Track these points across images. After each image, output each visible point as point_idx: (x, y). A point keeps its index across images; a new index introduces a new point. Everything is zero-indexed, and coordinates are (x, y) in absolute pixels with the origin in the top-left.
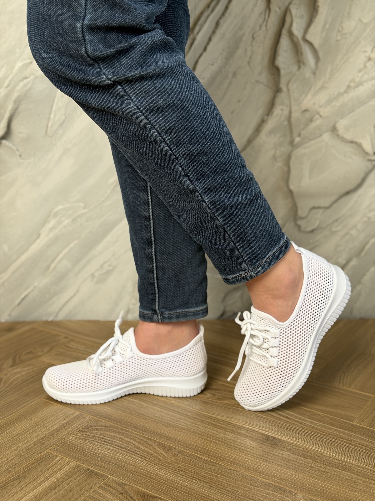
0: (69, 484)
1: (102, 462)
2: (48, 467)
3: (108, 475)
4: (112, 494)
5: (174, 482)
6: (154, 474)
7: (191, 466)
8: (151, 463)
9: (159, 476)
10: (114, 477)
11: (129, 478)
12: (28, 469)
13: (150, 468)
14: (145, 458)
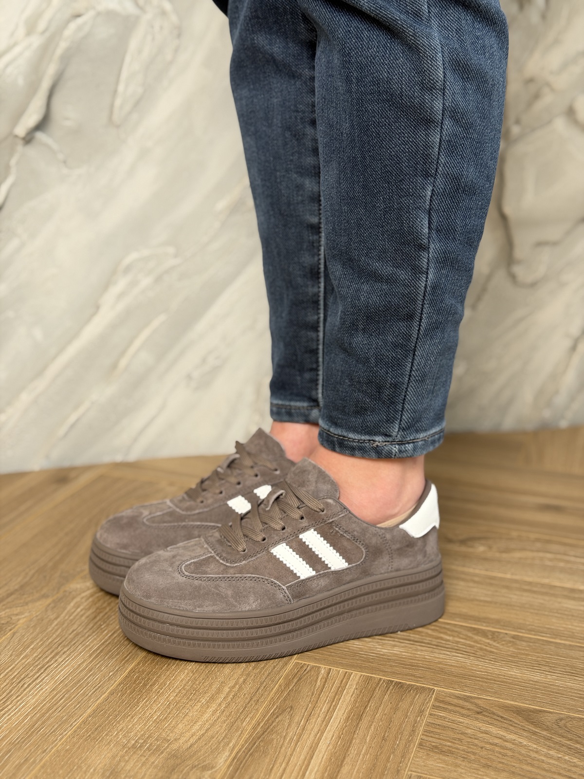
0: (377, 709)
1: (403, 668)
2: (317, 686)
3: (430, 687)
4: (463, 715)
5: (548, 684)
6: (504, 676)
7: (552, 657)
8: (484, 659)
9: (514, 678)
10: (443, 688)
11: (469, 687)
12: (286, 693)
13: (489, 667)
14: (468, 654)
